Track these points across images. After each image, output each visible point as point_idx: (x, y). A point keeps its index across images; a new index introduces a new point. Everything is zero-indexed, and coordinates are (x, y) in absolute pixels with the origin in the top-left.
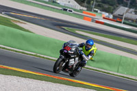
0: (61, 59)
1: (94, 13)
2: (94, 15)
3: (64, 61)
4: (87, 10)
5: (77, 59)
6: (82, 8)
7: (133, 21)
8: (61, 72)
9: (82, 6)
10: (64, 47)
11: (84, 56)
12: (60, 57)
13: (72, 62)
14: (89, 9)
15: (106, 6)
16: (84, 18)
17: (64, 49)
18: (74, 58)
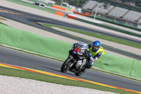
1: (63, 7)
2: (65, 10)
4: (56, 4)
7: (102, 15)
10: (74, 48)
11: (91, 58)
12: (69, 58)
14: (58, 3)
16: (57, 13)
17: (73, 50)
18: (82, 60)
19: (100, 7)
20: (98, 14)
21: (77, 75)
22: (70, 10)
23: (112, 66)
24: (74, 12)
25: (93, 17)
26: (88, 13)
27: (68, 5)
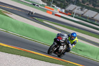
0: (54, 45)
2: (53, 10)
3: (56, 46)
4: (47, 5)
5: (65, 46)
6: (43, 3)
8: (53, 54)
9: (43, 2)
11: (70, 44)
13: (61, 48)
14: (49, 4)
15: (59, 3)
16: (47, 11)
17: (57, 38)
18: (64, 46)
19: (78, 9)
20: (76, 14)
21: (59, 56)
22: (57, 10)
23: (84, 51)
24: (60, 12)
25: (72, 16)
26: (70, 13)
27: (55, 7)
